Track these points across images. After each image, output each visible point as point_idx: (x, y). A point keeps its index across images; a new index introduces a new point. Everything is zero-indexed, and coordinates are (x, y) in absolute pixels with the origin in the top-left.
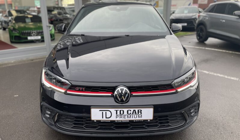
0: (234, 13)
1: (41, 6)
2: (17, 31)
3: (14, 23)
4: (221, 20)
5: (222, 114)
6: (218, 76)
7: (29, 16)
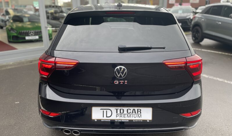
0: (230, 15)
1: (39, 7)
2: (15, 30)
3: (11, 23)
4: (217, 22)
5: (227, 123)
6: (218, 80)
7: (27, 15)
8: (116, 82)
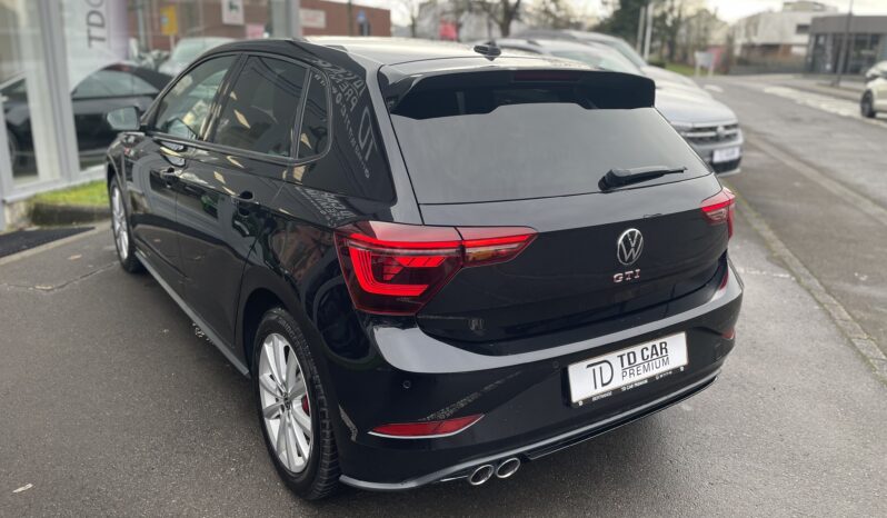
8: (618, 278)
